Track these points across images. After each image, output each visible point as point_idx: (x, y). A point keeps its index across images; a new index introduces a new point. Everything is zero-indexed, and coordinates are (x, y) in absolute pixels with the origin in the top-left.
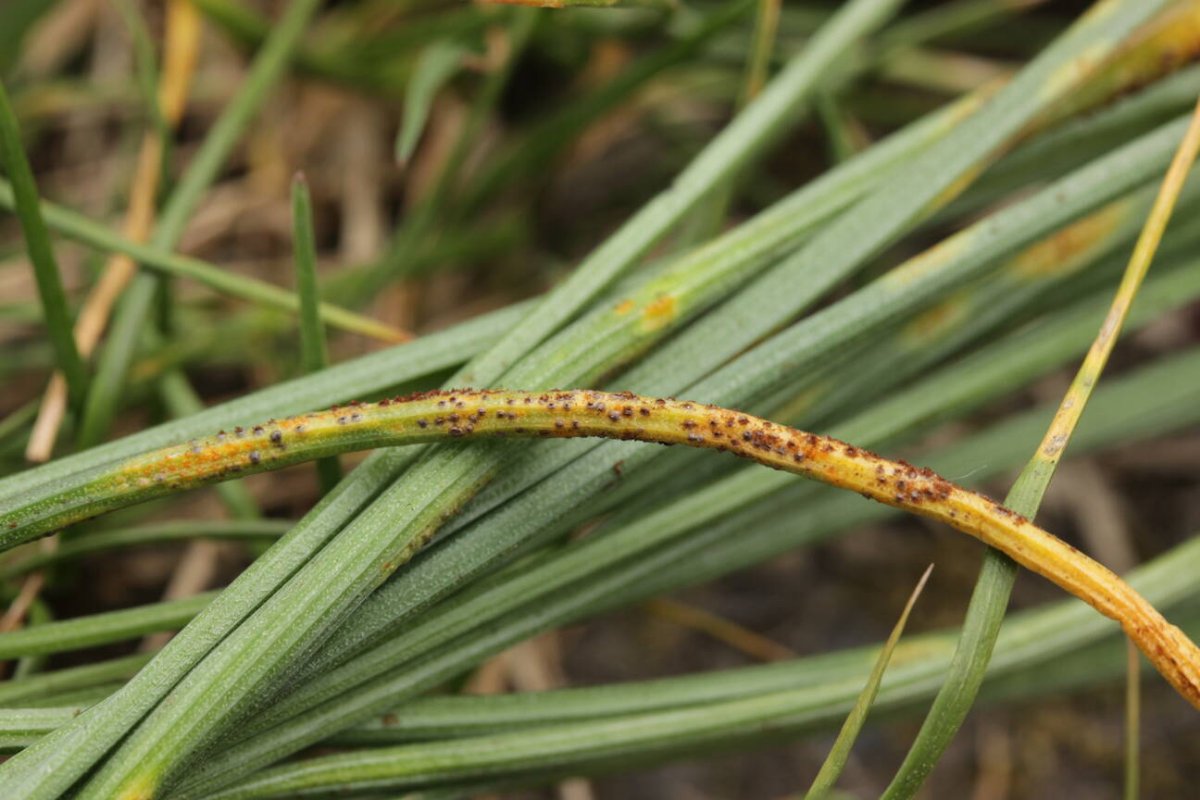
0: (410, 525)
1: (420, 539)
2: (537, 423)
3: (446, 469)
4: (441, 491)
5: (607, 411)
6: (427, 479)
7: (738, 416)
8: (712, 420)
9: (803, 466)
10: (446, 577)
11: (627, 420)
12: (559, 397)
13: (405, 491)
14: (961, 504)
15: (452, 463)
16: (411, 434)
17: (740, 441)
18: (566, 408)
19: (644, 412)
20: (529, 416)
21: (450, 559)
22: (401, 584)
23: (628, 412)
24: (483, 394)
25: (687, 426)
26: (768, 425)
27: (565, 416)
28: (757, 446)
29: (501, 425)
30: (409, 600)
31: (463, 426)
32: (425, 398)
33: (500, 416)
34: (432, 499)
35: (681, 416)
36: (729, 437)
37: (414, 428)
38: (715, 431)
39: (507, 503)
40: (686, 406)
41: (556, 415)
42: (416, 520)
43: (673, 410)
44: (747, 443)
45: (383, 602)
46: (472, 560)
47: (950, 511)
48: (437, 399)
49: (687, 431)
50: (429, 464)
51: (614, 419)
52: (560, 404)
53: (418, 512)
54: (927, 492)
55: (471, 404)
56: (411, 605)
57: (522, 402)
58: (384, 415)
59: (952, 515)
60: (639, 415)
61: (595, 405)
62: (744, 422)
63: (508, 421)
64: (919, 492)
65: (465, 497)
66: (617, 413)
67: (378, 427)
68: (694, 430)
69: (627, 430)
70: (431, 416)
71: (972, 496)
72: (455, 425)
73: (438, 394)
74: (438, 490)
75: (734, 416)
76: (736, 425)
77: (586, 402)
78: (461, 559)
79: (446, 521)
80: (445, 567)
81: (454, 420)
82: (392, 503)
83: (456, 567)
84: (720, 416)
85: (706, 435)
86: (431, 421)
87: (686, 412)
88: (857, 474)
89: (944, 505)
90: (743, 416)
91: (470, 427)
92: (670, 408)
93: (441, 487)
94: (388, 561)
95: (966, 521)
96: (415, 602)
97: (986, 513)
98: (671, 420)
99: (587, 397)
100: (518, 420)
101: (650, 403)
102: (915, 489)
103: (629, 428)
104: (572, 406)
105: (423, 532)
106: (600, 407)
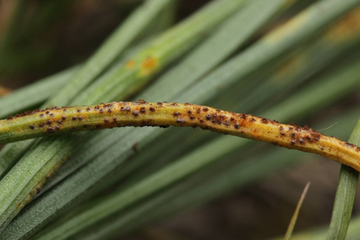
0: (30, 182)
1: (35, 190)
2: (94, 121)
3: (46, 151)
4: (44, 163)
5: (132, 111)
6: (36, 157)
7: (202, 108)
8: (189, 110)
9: (240, 130)
10: (50, 210)
11: (143, 115)
12: (105, 106)
13: (25, 164)
14: (327, 143)
15: (49, 148)
16: (26, 134)
17: (205, 121)
18: (110, 111)
19: (152, 110)
20: (90, 118)
21: (51, 201)
22: (26, 216)
23: (143, 110)
24: (63, 109)
25: (175, 115)
26: (219, 111)
27: (110, 116)
28: (214, 122)
29: (75, 124)
30: (31, 224)
31: (54, 126)
32: (32, 114)
33: (74, 119)
34: (40, 167)
35: (172, 110)
36: (199, 119)
37: (28, 130)
38: (191, 116)
39: (78, 170)
40: (174, 105)
41: (104, 116)
42: (33, 179)
43: (168, 107)
44: (209, 121)
45: (17, 226)
46: (63, 200)
47: (321, 147)
48: (39, 113)
49: (176, 118)
50: (37, 150)
51: (136, 115)
52: (106, 109)
53: (33, 174)
54: (307, 138)
55: (57, 114)
56: (32, 226)
57: (86, 110)
58: (11, 125)
59: (322, 149)
60: (149, 112)
61: (125, 108)
62: (206, 110)
63: (79, 122)
64: (303, 138)
65: (57, 166)
66: (137, 111)
67: (9, 131)
68: (179, 117)
69: (143, 120)
70: (36, 122)
71: (331, 139)
72: (50, 126)
73: (39, 111)
74: (43, 163)
75: (200, 107)
76: (202, 112)
77: (120, 107)
78: (57, 200)
79: (48, 179)
80: (49, 205)
81: (49, 123)
82: (19, 171)
83: (55, 204)
84: (192, 108)
85: (186, 119)
86: (37, 125)
87: (174, 108)
88: (269, 132)
89: (318, 144)
90: (205, 107)
91: (58, 127)
92: (165, 106)
93: (45, 161)
94: (20, 202)
95: (330, 151)
96: (35, 224)
97: (340, 146)
98: (166, 113)
99: (120, 105)
100: (84, 121)
101: (154, 105)
102: (301, 137)
103: (144, 119)
104: (112, 110)
105: (36, 186)
106: (128, 109)
